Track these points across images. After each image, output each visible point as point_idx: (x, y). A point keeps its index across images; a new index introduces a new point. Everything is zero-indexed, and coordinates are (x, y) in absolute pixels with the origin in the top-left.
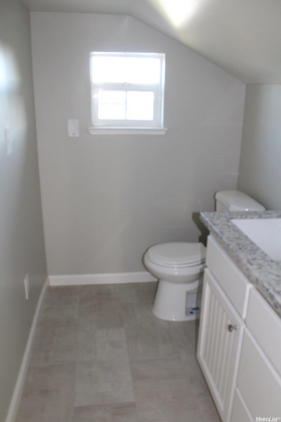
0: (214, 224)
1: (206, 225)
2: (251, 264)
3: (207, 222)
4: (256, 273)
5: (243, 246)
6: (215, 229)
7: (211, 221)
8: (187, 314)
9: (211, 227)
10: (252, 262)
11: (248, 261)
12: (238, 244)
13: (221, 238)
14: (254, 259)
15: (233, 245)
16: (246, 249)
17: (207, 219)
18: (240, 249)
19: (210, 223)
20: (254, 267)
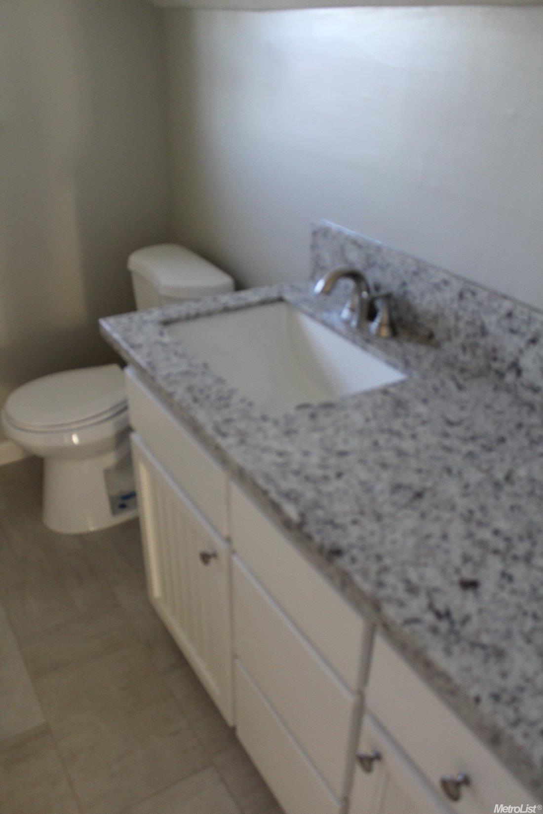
0: (133, 346)
1: (116, 347)
2: (224, 435)
3: (116, 341)
4: (238, 455)
5: (201, 391)
6: (138, 357)
7: (126, 340)
8: (114, 512)
9: (127, 353)
10: (224, 429)
11: (217, 429)
12: (190, 389)
13: (153, 378)
14: (229, 421)
15: (180, 393)
16: (208, 397)
17: (116, 336)
18: (196, 400)
19: (125, 345)
20: (231, 440)
